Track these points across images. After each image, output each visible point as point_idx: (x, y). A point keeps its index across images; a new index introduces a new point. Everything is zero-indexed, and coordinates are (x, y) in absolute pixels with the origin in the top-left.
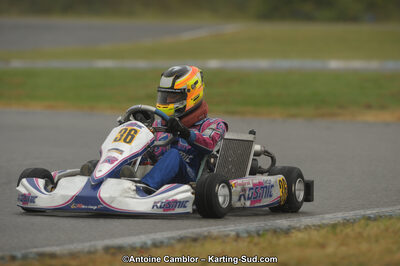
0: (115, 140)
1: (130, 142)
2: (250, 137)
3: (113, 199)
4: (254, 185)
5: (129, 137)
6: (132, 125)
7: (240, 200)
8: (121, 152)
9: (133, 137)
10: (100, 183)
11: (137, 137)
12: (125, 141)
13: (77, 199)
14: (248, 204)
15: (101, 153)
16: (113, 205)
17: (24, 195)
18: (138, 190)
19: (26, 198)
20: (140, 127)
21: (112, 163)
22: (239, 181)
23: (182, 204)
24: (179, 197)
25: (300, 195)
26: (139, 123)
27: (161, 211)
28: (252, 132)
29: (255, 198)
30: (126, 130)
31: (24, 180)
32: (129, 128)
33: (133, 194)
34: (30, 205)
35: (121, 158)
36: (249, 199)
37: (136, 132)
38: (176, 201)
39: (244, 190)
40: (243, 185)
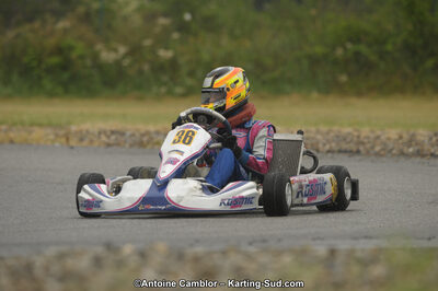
0: (174, 142)
1: (189, 143)
2: (299, 137)
3: (181, 198)
4: (310, 182)
5: (187, 139)
6: (188, 127)
7: (298, 197)
8: (182, 153)
9: (191, 138)
10: (166, 183)
11: (195, 138)
12: (184, 142)
13: (145, 200)
14: (305, 200)
15: (161, 155)
16: (181, 204)
17: (88, 200)
18: (204, 189)
19: (89, 204)
20: (197, 129)
21: (175, 163)
22: (296, 178)
23: (248, 200)
24: (245, 194)
25: (348, 193)
26: (195, 125)
27: (228, 208)
28: (300, 132)
29: (311, 195)
30: (183, 132)
31: (86, 187)
32: (187, 130)
33: (199, 192)
34: (95, 210)
35: (182, 159)
36: (306, 195)
37: (193, 134)
38: (242, 198)
39: (301, 187)
40: (300, 181)
